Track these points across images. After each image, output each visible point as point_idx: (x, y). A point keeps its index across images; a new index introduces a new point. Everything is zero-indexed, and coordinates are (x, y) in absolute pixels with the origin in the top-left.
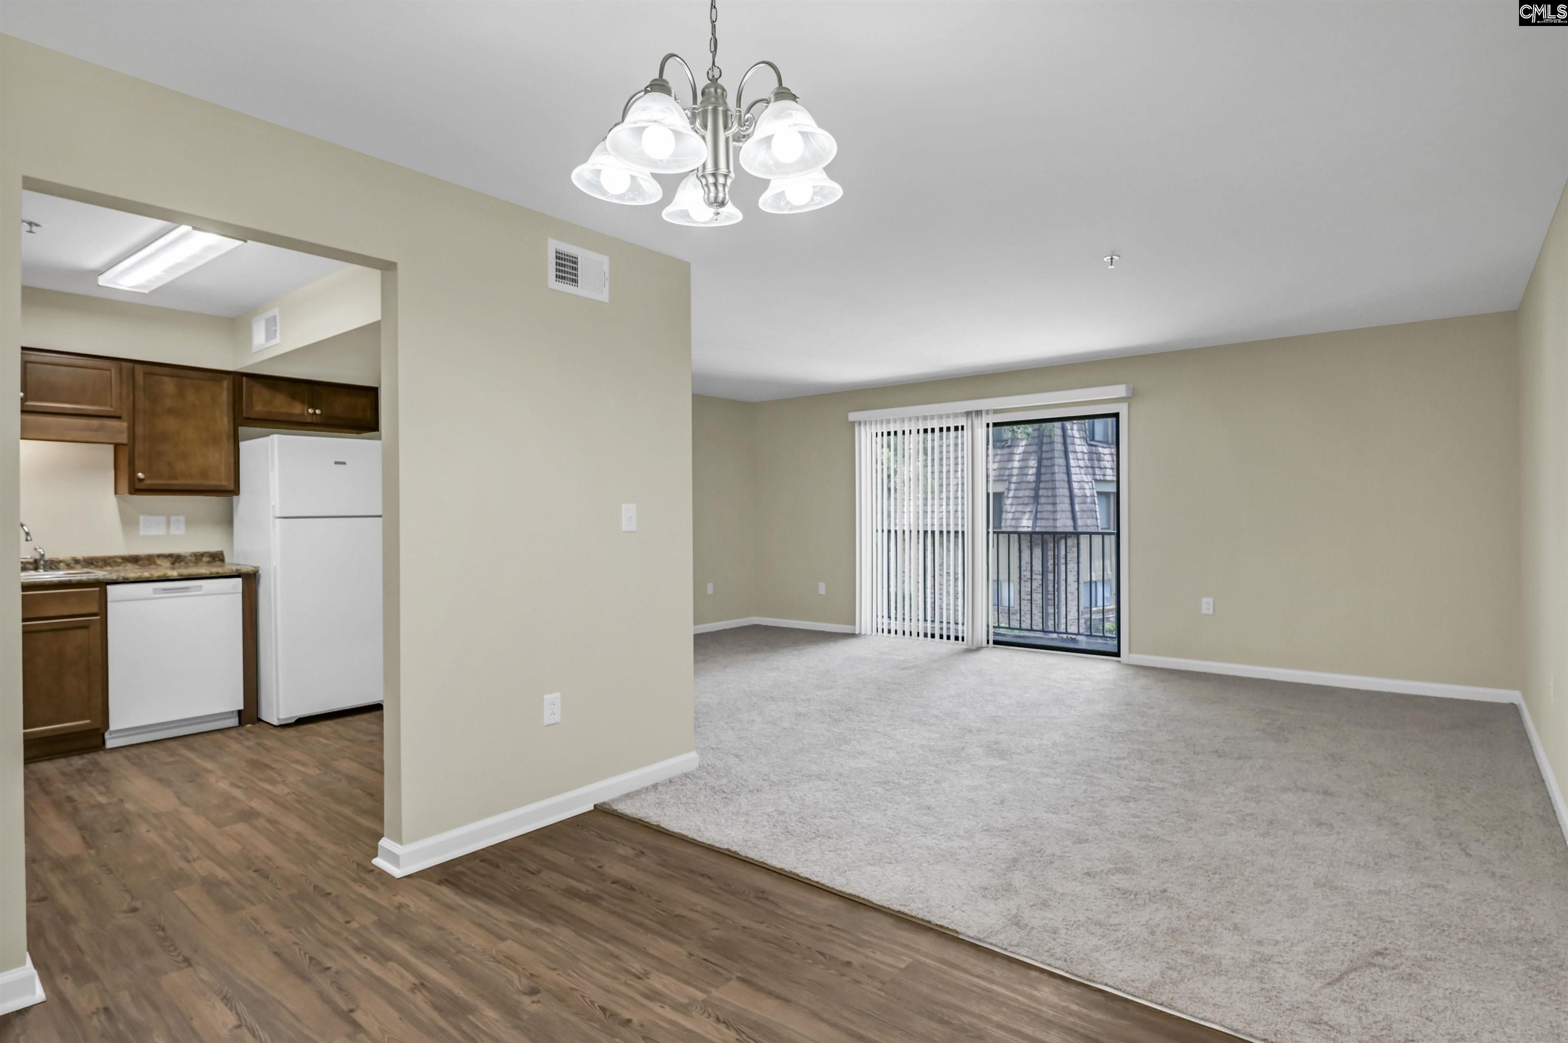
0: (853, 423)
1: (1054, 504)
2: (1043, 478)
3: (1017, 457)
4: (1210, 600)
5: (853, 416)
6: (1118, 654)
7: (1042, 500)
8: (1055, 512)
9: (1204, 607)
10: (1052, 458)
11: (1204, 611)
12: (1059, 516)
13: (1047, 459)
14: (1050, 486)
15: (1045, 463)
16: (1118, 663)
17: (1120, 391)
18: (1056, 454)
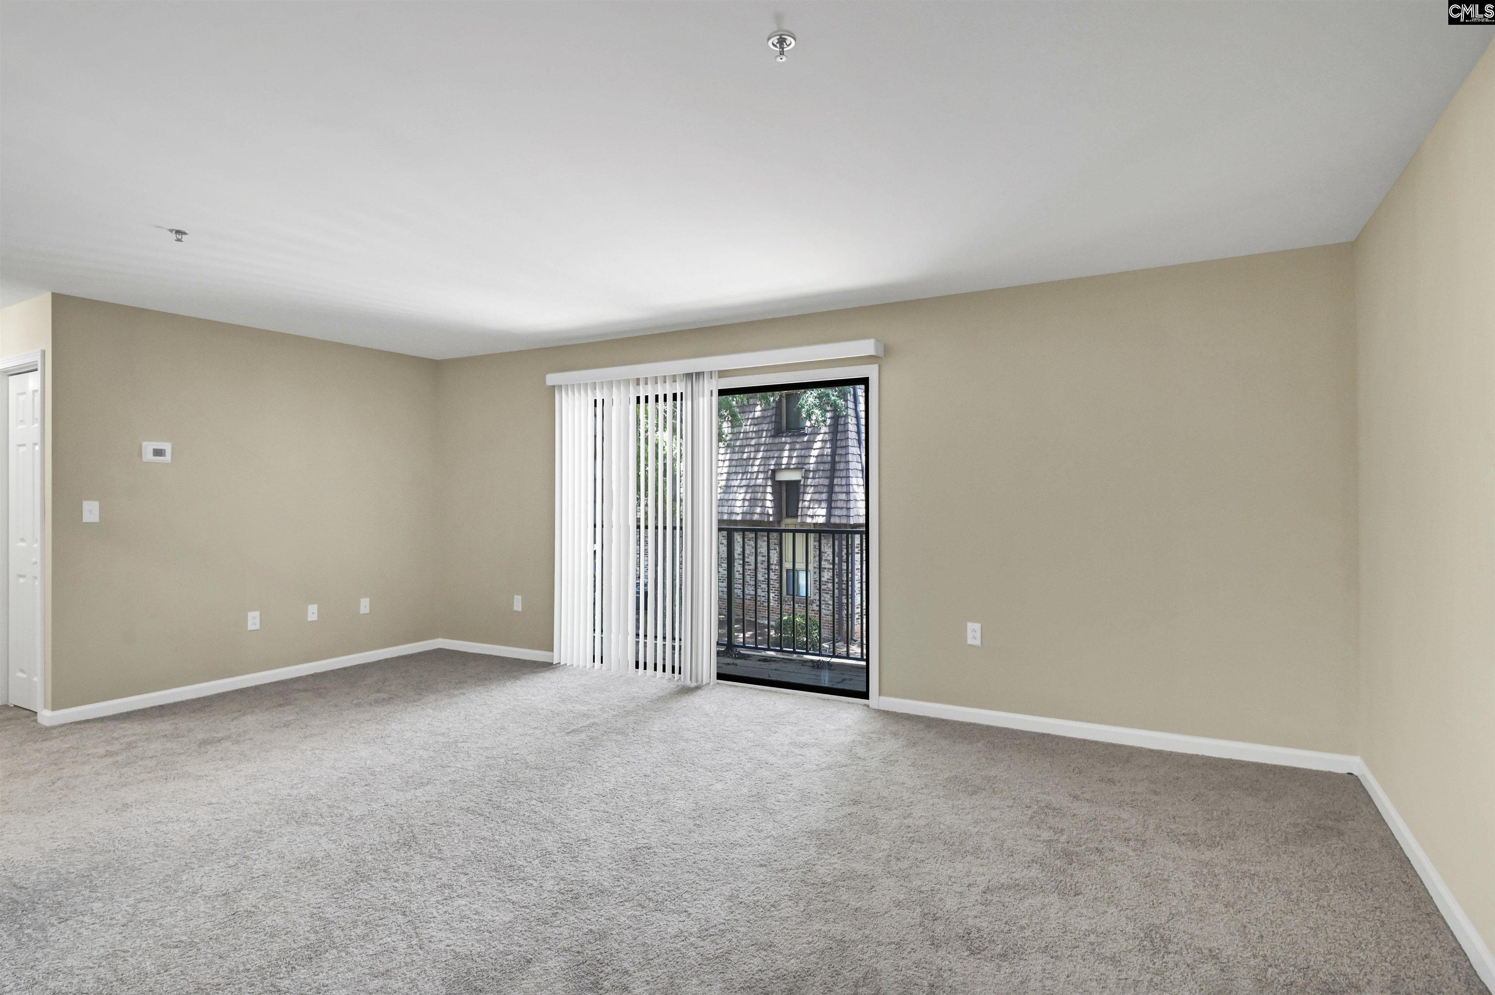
0: (553, 387)
1: (848, 493)
2: (838, 466)
3: (817, 445)
4: (977, 626)
5: (552, 379)
6: (865, 695)
7: (837, 489)
8: (848, 501)
9: (970, 635)
10: (847, 447)
11: (970, 641)
12: (852, 504)
13: (842, 447)
14: (844, 475)
15: (839, 451)
16: (866, 708)
17: (867, 347)
18: (850, 443)
